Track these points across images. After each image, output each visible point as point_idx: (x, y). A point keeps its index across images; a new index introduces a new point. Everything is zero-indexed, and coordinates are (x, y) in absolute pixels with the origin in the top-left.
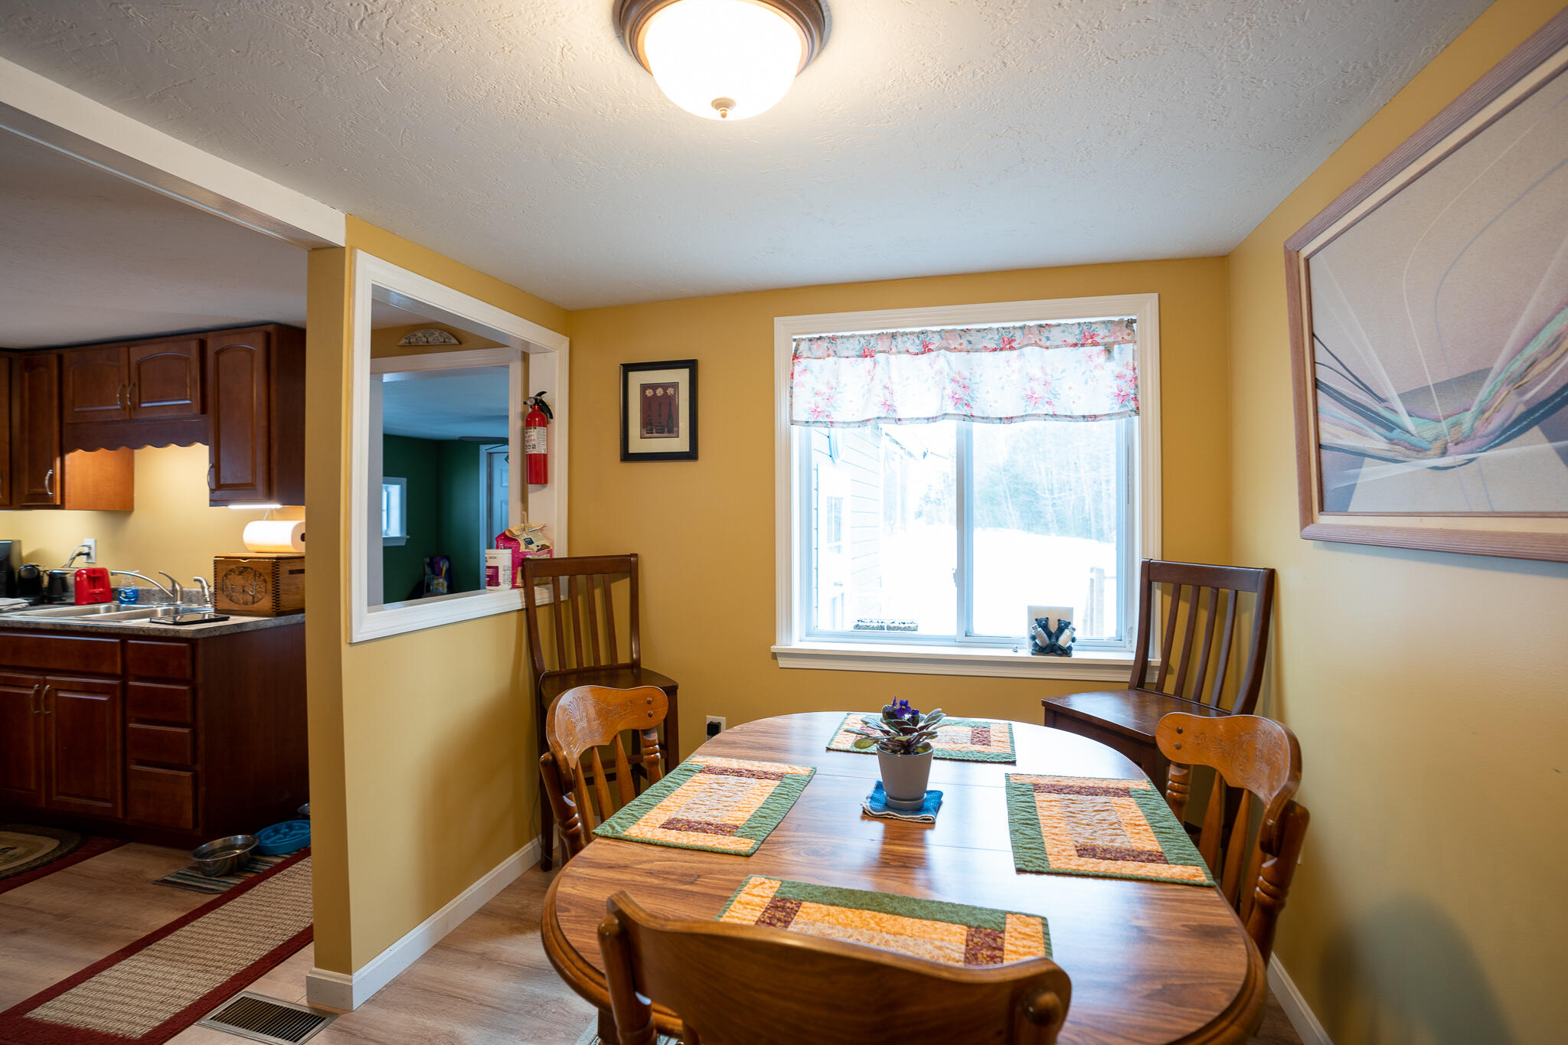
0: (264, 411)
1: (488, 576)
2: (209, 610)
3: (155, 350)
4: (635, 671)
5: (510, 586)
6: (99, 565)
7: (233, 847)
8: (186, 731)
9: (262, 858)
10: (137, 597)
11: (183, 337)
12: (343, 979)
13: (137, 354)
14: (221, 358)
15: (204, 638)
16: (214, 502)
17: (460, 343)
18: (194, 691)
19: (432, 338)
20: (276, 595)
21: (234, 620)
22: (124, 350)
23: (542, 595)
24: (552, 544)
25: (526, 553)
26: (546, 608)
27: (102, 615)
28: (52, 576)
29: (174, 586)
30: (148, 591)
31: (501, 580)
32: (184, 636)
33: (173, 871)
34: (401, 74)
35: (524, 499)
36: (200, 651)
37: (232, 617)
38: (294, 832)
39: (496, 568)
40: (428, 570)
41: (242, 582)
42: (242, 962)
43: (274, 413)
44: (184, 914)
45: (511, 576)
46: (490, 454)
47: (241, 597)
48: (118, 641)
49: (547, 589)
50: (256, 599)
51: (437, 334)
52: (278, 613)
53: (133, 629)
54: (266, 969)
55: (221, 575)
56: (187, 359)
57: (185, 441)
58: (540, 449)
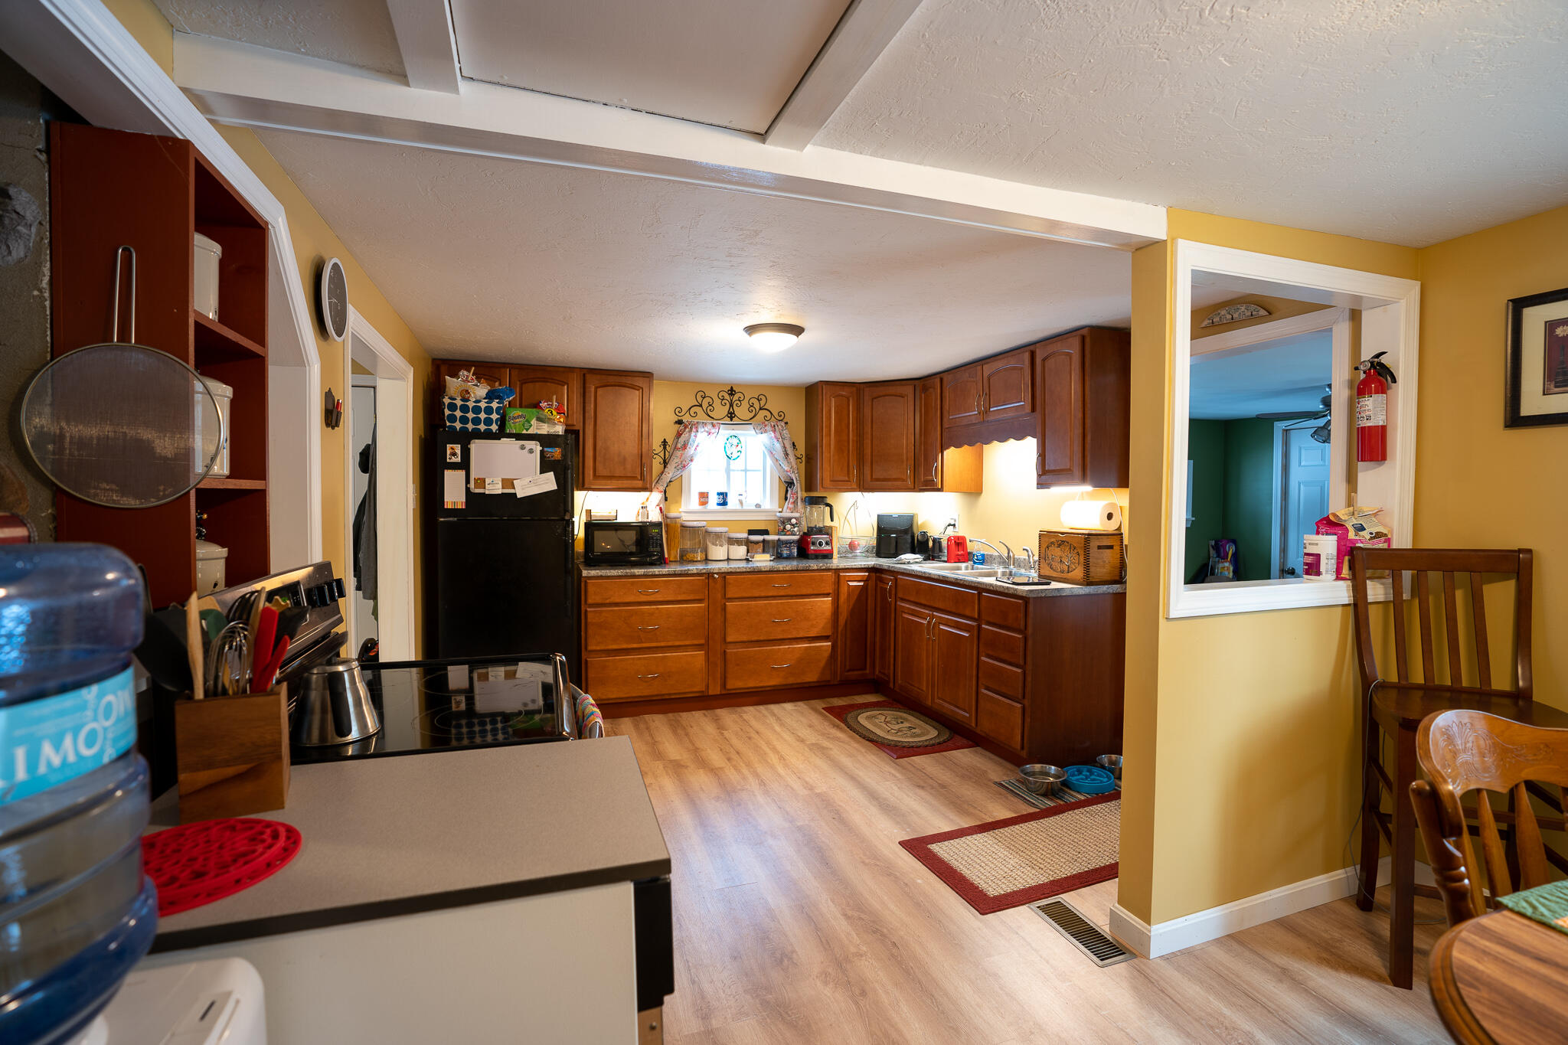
0: (1080, 404)
1: (1306, 564)
2: (1034, 575)
3: (999, 365)
4: (1521, 703)
5: (1334, 577)
6: (960, 534)
7: (1048, 774)
8: (1019, 671)
9: (1069, 791)
10: (983, 560)
11: (1018, 351)
12: (1143, 927)
13: (988, 369)
14: (1046, 365)
15: (1034, 598)
16: (1042, 484)
17: (1270, 314)
18: (1026, 639)
19: (1238, 313)
20: (1087, 566)
21: (1055, 585)
22: (979, 368)
23: (1376, 591)
24: (1392, 532)
25: (1357, 541)
26: (1381, 605)
27: (964, 572)
28: (934, 540)
29: (1009, 553)
30: (991, 556)
31: (1323, 568)
32: (1021, 594)
33: (1005, 778)
34: (1248, 41)
35: (1351, 480)
36: (1031, 608)
37: (1053, 583)
38: (1093, 777)
39: (1318, 556)
40: (1212, 552)
41: (1059, 553)
42: (1058, 872)
43: (1088, 406)
44: (1014, 815)
45: (1335, 566)
46: (1286, 432)
47: (1058, 566)
48: (976, 592)
49: (1383, 584)
50: (1070, 570)
51: (1243, 309)
52: (1089, 584)
53: (986, 584)
54: (1075, 887)
55: (1044, 546)
56: (1021, 369)
57: (1020, 437)
58: (1378, 420)
